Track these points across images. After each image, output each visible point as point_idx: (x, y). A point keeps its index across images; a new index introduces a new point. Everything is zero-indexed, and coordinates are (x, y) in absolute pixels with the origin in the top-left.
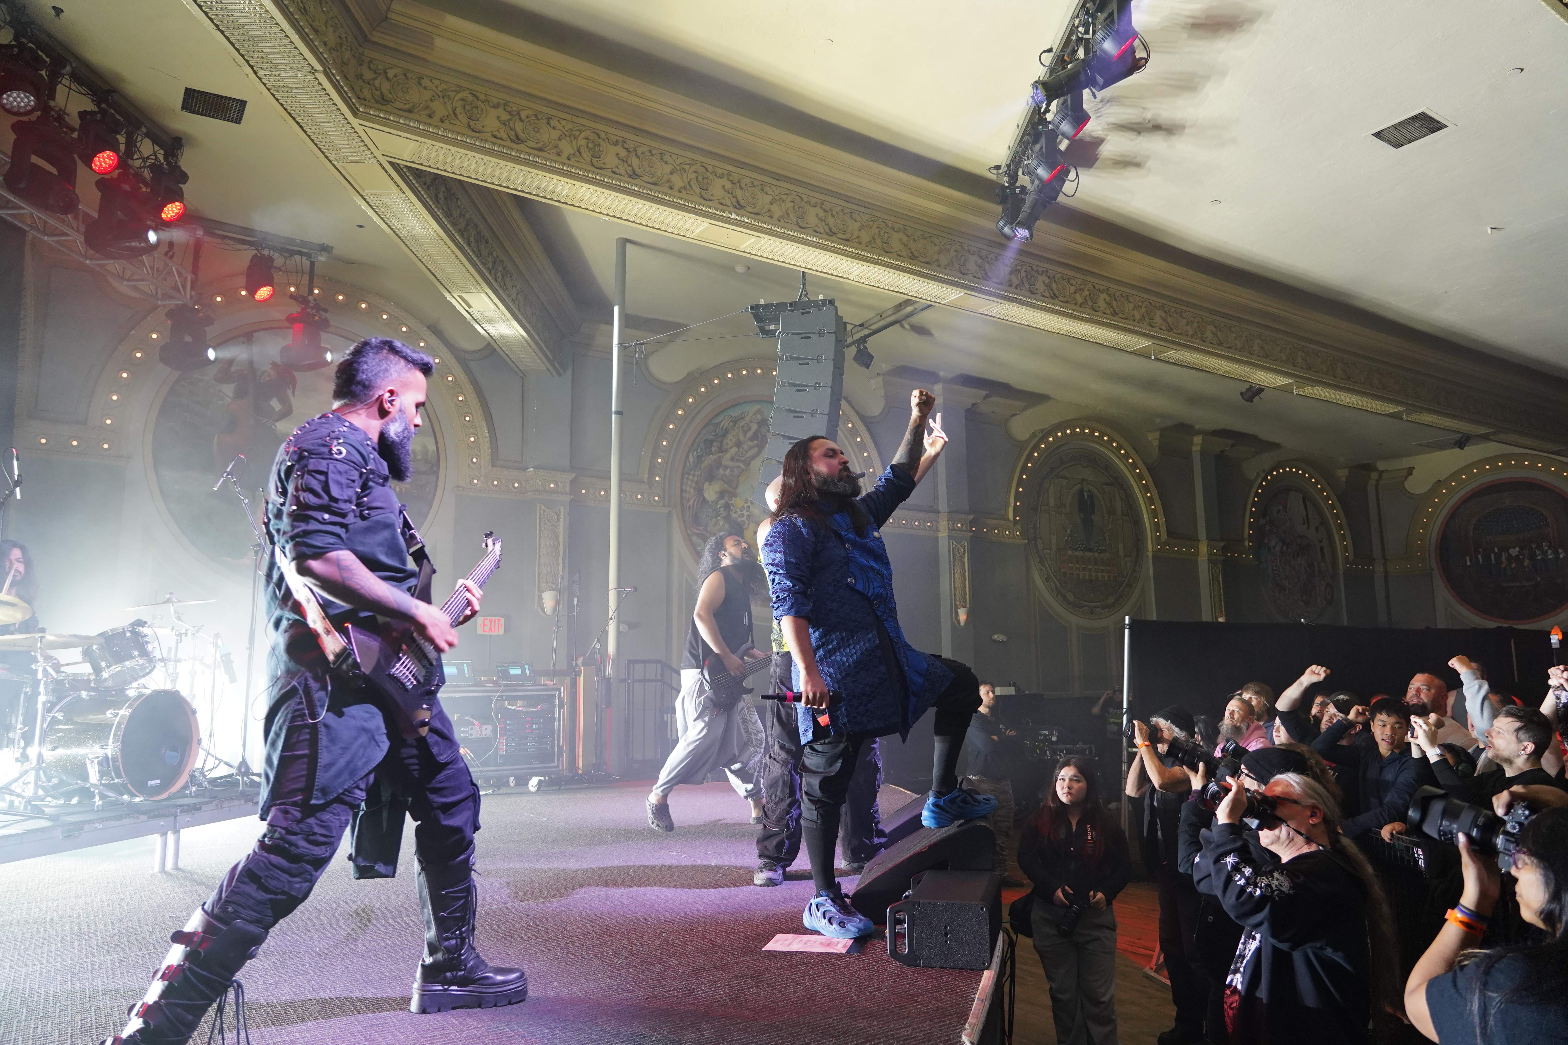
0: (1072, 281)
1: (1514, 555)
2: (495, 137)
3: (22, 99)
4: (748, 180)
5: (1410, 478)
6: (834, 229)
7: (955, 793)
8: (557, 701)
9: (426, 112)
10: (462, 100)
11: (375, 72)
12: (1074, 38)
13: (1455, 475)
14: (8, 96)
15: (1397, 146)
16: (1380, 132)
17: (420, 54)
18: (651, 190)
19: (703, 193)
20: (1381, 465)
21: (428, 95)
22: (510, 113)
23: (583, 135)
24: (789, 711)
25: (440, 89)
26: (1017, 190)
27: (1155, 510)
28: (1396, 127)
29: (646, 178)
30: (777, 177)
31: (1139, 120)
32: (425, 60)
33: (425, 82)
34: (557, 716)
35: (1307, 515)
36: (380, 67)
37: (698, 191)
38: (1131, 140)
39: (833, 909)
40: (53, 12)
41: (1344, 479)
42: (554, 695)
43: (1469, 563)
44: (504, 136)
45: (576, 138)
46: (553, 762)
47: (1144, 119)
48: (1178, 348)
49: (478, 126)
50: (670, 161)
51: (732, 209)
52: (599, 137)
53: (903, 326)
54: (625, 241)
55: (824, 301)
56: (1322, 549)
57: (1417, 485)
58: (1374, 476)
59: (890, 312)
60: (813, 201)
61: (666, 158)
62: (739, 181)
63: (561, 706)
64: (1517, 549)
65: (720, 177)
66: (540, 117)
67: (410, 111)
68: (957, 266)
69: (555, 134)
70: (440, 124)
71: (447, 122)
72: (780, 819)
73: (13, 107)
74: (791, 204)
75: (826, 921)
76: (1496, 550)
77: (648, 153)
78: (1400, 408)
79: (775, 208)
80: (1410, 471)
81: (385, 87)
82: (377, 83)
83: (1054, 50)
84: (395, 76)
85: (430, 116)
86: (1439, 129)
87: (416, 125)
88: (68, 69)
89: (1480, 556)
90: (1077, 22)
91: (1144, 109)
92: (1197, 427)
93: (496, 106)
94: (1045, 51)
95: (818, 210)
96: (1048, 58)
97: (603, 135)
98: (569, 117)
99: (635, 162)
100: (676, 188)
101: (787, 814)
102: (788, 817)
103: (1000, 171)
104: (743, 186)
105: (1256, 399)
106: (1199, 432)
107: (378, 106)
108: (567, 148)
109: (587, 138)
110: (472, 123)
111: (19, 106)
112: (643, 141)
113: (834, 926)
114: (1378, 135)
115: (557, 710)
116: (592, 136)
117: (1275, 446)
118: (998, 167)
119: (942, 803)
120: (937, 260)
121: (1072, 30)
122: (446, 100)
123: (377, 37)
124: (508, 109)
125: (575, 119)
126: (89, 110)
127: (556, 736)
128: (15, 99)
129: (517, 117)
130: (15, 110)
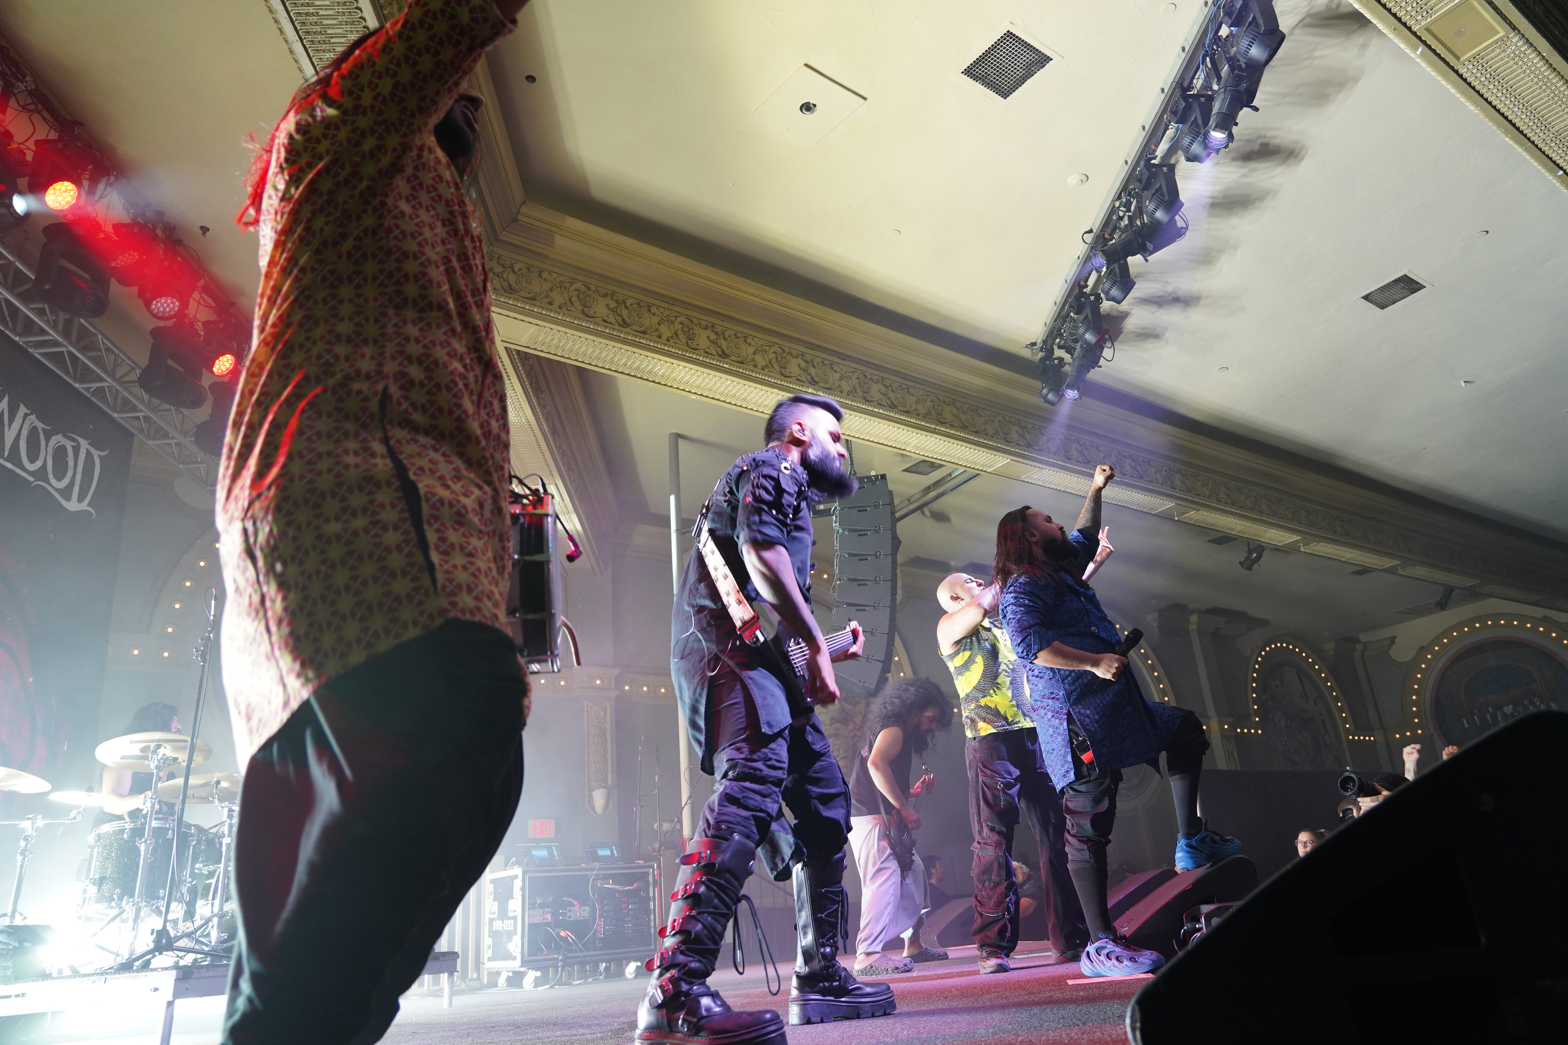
0: (1101, 449)
1: (1508, 713)
2: (605, 321)
3: (168, 305)
4: (819, 360)
5: (1393, 647)
6: (895, 402)
7: (1203, 834)
8: (651, 879)
9: (546, 300)
10: (577, 290)
11: (504, 266)
12: (1114, 218)
13: (1437, 640)
14: (157, 302)
15: (1383, 307)
16: (1368, 295)
17: (544, 252)
18: (740, 368)
19: (783, 370)
20: (1363, 637)
21: (547, 286)
22: (617, 302)
23: (679, 320)
24: (996, 793)
25: (558, 280)
26: (1056, 362)
27: (1163, 689)
28: (1382, 289)
29: (733, 358)
30: (843, 357)
31: (1161, 294)
32: (546, 257)
33: (545, 275)
34: (651, 895)
35: (1304, 689)
36: (507, 262)
37: (778, 369)
38: (1153, 313)
39: (1117, 949)
40: (200, 232)
41: (1331, 653)
42: (648, 873)
43: (1466, 726)
44: (614, 321)
45: (673, 323)
46: (651, 945)
47: (1166, 292)
48: (1198, 508)
49: (592, 313)
50: (753, 343)
51: (807, 384)
52: (692, 322)
53: (923, 513)
54: (678, 437)
55: (876, 476)
56: (1323, 721)
57: (1402, 653)
58: (1359, 647)
59: (918, 496)
60: (875, 378)
61: (749, 340)
62: (812, 361)
63: (655, 883)
64: (1511, 707)
65: (796, 358)
66: (642, 305)
67: (533, 299)
68: (1002, 435)
69: (655, 320)
70: (559, 310)
71: (564, 308)
72: (999, 903)
73: (158, 312)
74: (857, 381)
75: (1114, 961)
76: (1491, 710)
77: (733, 336)
78: (1396, 562)
79: (843, 384)
80: (1393, 640)
81: (512, 278)
82: (505, 276)
83: (1095, 231)
84: (520, 270)
85: (550, 304)
86: (1418, 290)
87: (540, 310)
88: (201, 283)
89: (1476, 718)
90: (1117, 204)
91: (1166, 283)
92: (1191, 607)
93: (605, 296)
94: (1086, 233)
95: (880, 386)
96: (1089, 238)
97: (695, 321)
98: (666, 305)
99: (724, 344)
100: (760, 366)
101: (1006, 897)
102: (1008, 900)
103: (1035, 347)
104: (815, 364)
105: (1256, 566)
106: (1193, 612)
107: (507, 294)
108: (665, 331)
109: (682, 323)
110: (586, 310)
111: (164, 312)
112: (729, 325)
113: (1126, 963)
114: (1366, 298)
115: (651, 889)
116: (686, 321)
117: (1262, 623)
118: (1034, 344)
119: (1194, 844)
120: (985, 430)
121: (1113, 210)
122: (563, 290)
123: (505, 236)
124: (615, 298)
125: (671, 307)
126: (211, 319)
127: (652, 917)
128: (162, 305)
129: (623, 305)
130: (160, 314)
